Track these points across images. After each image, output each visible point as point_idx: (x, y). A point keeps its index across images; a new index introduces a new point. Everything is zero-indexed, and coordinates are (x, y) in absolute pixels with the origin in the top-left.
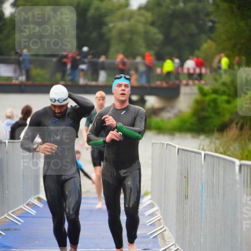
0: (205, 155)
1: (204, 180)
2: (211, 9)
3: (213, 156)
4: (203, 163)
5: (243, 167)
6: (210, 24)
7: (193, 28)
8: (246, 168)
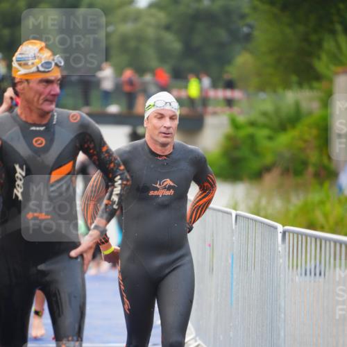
0: (236, 216)
1: (235, 250)
2: (246, 9)
3: (248, 218)
4: (234, 227)
5: (287, 234)
6: (245, 30)
7: (223, 35)
8: (291, 235)
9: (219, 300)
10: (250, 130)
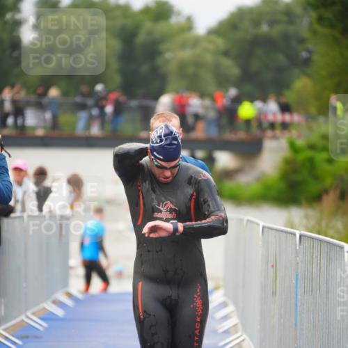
0: (300, 236)
2: (305, 33)
3: (313, 238)
4: (298, 247)
6: (304, 54)
7: (281, 59)
9: (282, 320)
10: (309, 153)
